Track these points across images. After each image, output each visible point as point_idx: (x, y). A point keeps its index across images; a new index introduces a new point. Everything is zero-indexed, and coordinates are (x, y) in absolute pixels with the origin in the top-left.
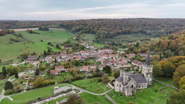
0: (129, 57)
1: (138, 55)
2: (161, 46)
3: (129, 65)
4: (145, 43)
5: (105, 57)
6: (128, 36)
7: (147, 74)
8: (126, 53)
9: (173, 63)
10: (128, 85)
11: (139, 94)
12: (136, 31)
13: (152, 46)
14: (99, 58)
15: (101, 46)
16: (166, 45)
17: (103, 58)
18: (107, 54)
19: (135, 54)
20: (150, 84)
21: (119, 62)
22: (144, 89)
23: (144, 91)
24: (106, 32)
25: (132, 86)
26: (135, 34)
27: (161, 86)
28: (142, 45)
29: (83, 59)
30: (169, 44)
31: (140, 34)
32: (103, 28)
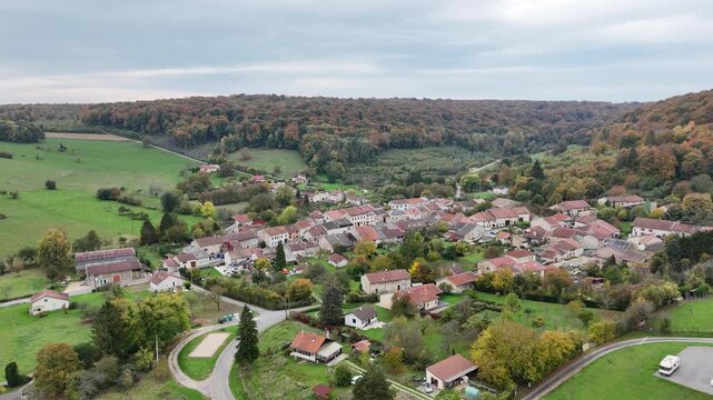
6: (418, 155)
12: (431, 136)
26: (432, 148)
29: (395, 240)
30: (680, 158)
31: (449, 149)
32: (322, 126)
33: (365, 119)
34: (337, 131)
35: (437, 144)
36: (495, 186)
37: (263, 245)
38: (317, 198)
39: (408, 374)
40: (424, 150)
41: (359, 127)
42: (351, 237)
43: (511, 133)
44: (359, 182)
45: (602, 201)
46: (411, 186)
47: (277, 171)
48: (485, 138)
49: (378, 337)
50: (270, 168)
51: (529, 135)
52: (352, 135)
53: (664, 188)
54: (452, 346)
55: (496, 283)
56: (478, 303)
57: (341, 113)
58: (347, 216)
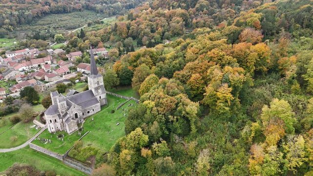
0: (72, 60)
1: (85, 53)
2: (118, 32)
3: (73, 75)
4: (95, 30)
5: (24, 67)
6: (65, 17)
7: (97, 89)
8: (65, 51)
9: (130, 64)
10: (68, 116)
11: (89, 124)
12: (76, 6)
13: (105, 35)
14: (9, 71)
15: (11, 44)
16: (124, 30)
17: (21, 69)
18: (28, 59)
19: (80, 53)
20: (104, 102)
21: (54, 72)
22: (97, 113)
23: (95, 118)
24: (16, 13)
25: (76, 115)
26: (76, 13)
27: (119, 102)
28: (90, 33)
30: (128, 28)
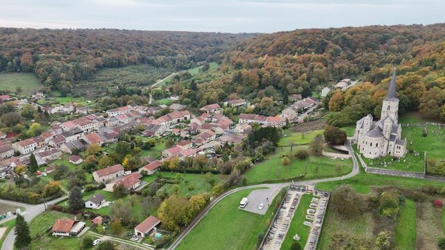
12: (131, 59)
15: (85, 103)
16: (256, 79)
19: (217, 105)
26: (132, 66)
29: (113, 140)
30: (261, 77)
31: (144, 66)
32: (51, 55)
33: (83, 48)
34: (62, 58)
35: (135, 64)
36: (171, 95)
37: (18, 154)
38: (54, 111)
39: (125, 232)
40: (126, 68)
41: (80, 54)
42: (83, 141)
43: (179, 55)
44: (83, 95)
45: (226, 103)
46: (121, 98)
47: (19, 91)
48: (165, 59)
49: (107, 213)
50: (13, 88)
51: (190, 56)
52: (75, 61)
53: (254, 93)
54: (148, 211)
55: (171, 166)
56: (162, 180)
57: (65, 44)
58: (79, 126)
